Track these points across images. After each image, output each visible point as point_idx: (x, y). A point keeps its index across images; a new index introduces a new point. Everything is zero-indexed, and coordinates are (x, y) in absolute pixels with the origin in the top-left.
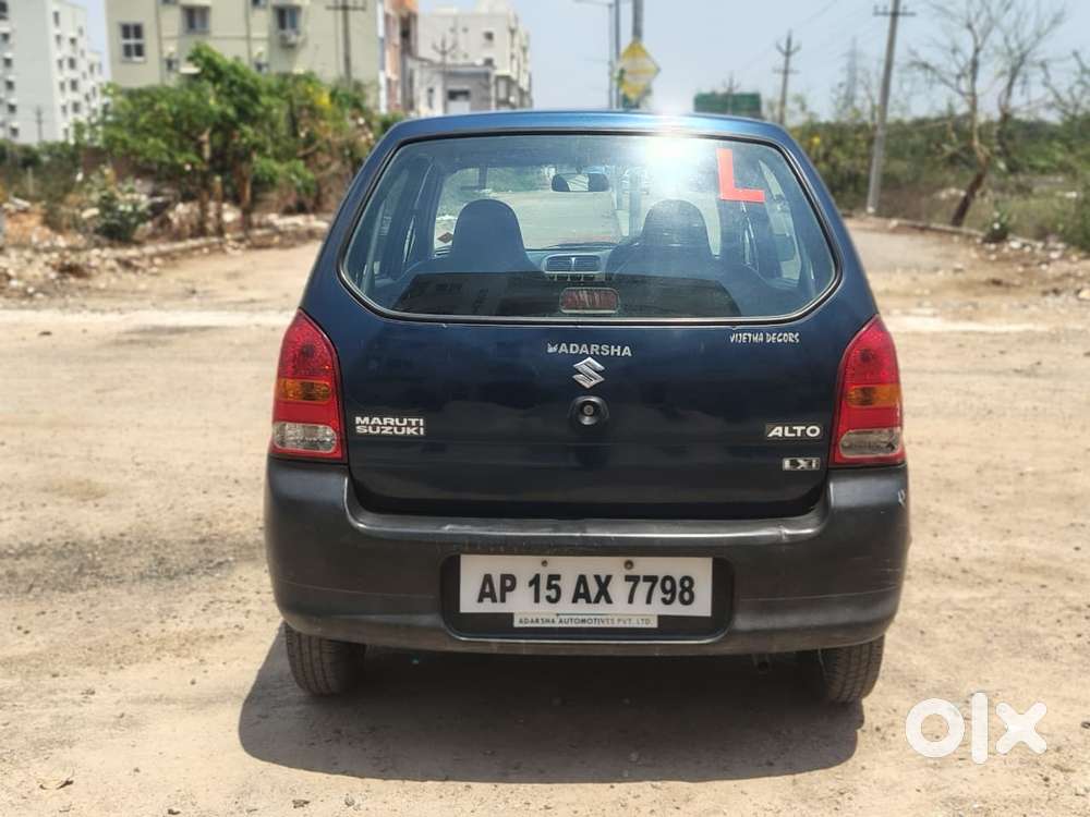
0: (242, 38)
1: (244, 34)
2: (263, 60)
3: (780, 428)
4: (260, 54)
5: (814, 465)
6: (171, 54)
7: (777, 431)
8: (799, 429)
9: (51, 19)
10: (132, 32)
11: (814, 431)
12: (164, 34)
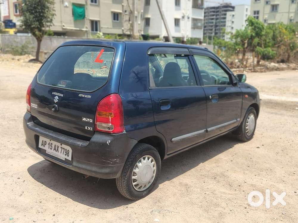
0: (287, 12)
1: (287, 11)
2: (292, 18)
3: (84, 118)
4: (292, 17)
5: (91, 129)
6: (266, 18)
7: (84, 119)
8: (88, 119)
9: (245, 10)
10: (256, 13)
11: (91, 121)
12: (265, 13)
